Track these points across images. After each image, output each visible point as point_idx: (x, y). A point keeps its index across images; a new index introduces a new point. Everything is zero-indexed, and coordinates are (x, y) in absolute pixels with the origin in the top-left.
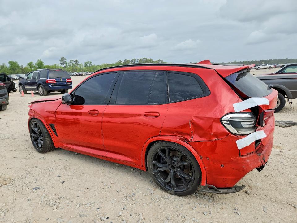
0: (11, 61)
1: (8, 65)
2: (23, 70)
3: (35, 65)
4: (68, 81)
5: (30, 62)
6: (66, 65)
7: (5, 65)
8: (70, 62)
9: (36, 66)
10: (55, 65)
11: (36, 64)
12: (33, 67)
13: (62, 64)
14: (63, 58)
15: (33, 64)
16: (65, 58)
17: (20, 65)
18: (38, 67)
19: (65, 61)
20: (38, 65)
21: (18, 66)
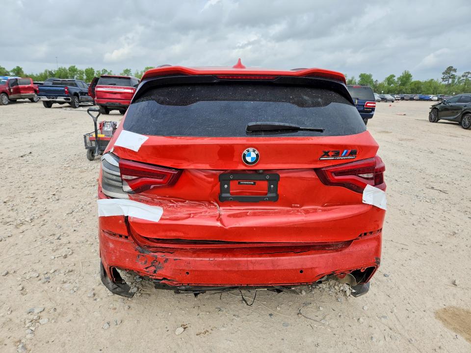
0: (363, 73)
1: (357, 79)
2: (376, 87)
3: (396, 80)
4: (368, 105)
5: (391, 75)
6: (453, 81)
7: (354, 80)
8: (463, 76)
9: (398, 81)
10: (432, 80)
11: (399, 79)
12: (392, 83)
13: (446, 78)
14: (450, 69)
15: (395, 78)
16: (454, 68)
17: (374, 80)
18: (400, 83)
19: (454, 73)
20: (402, 81)
21: (372, 81)
